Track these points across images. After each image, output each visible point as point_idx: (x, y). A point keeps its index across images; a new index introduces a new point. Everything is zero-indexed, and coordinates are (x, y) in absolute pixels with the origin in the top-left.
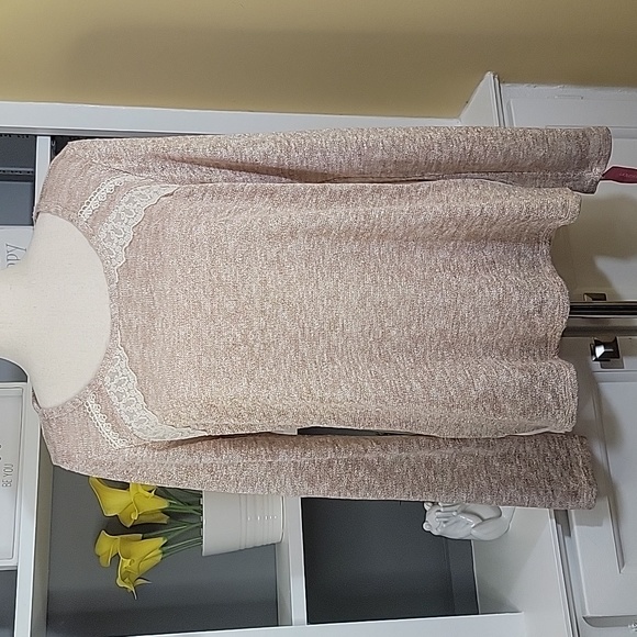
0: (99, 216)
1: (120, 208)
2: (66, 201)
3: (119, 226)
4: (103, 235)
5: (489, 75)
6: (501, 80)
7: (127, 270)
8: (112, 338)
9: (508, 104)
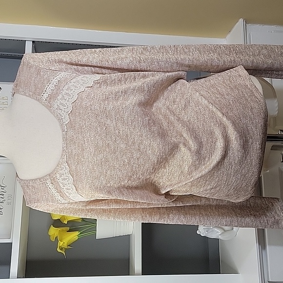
0: (52, 97)
1: (63, 92)
2: (33, 89)
3: (63, 102)
4: (56, 106)
5: (241, 20)
6: (247, 22)
7: (71, 125)
8: (62, 158)
9: (250, 35)
